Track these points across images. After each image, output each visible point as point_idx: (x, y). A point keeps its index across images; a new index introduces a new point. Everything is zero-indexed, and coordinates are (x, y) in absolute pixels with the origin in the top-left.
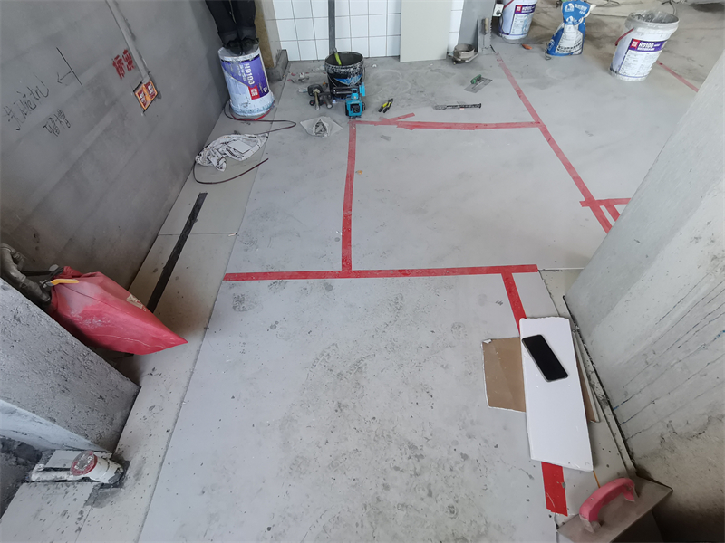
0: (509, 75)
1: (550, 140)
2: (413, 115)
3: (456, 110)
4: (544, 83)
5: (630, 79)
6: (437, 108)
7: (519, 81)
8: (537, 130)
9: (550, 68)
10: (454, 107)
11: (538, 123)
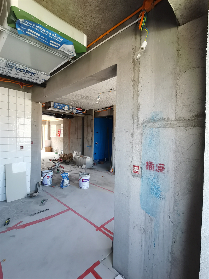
0: (53, 197)
1: (76, 213)
2: (22, 222)
3: (40, 214)
4: (65, 196)
5: (86, 189)
6: (31, 215)
7: (57, 198)
8: (70, 211)
9: (64, 191)
10: (38, 213)
11: (70, 209)
